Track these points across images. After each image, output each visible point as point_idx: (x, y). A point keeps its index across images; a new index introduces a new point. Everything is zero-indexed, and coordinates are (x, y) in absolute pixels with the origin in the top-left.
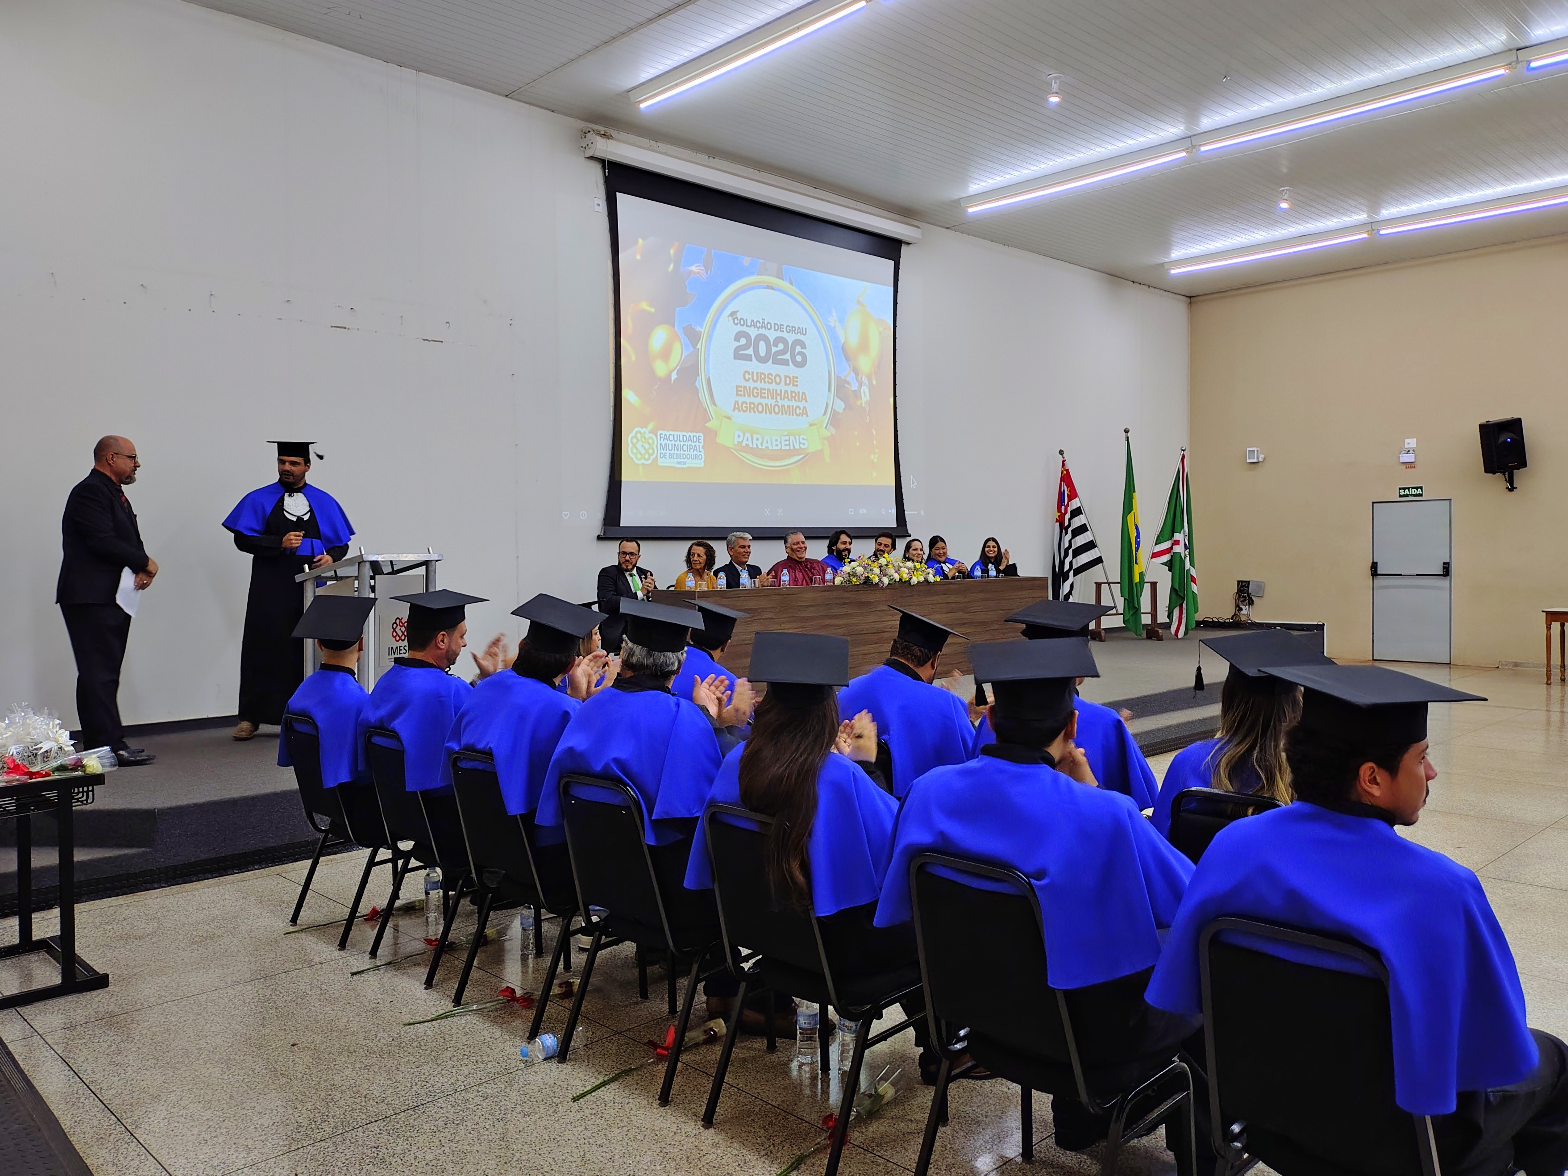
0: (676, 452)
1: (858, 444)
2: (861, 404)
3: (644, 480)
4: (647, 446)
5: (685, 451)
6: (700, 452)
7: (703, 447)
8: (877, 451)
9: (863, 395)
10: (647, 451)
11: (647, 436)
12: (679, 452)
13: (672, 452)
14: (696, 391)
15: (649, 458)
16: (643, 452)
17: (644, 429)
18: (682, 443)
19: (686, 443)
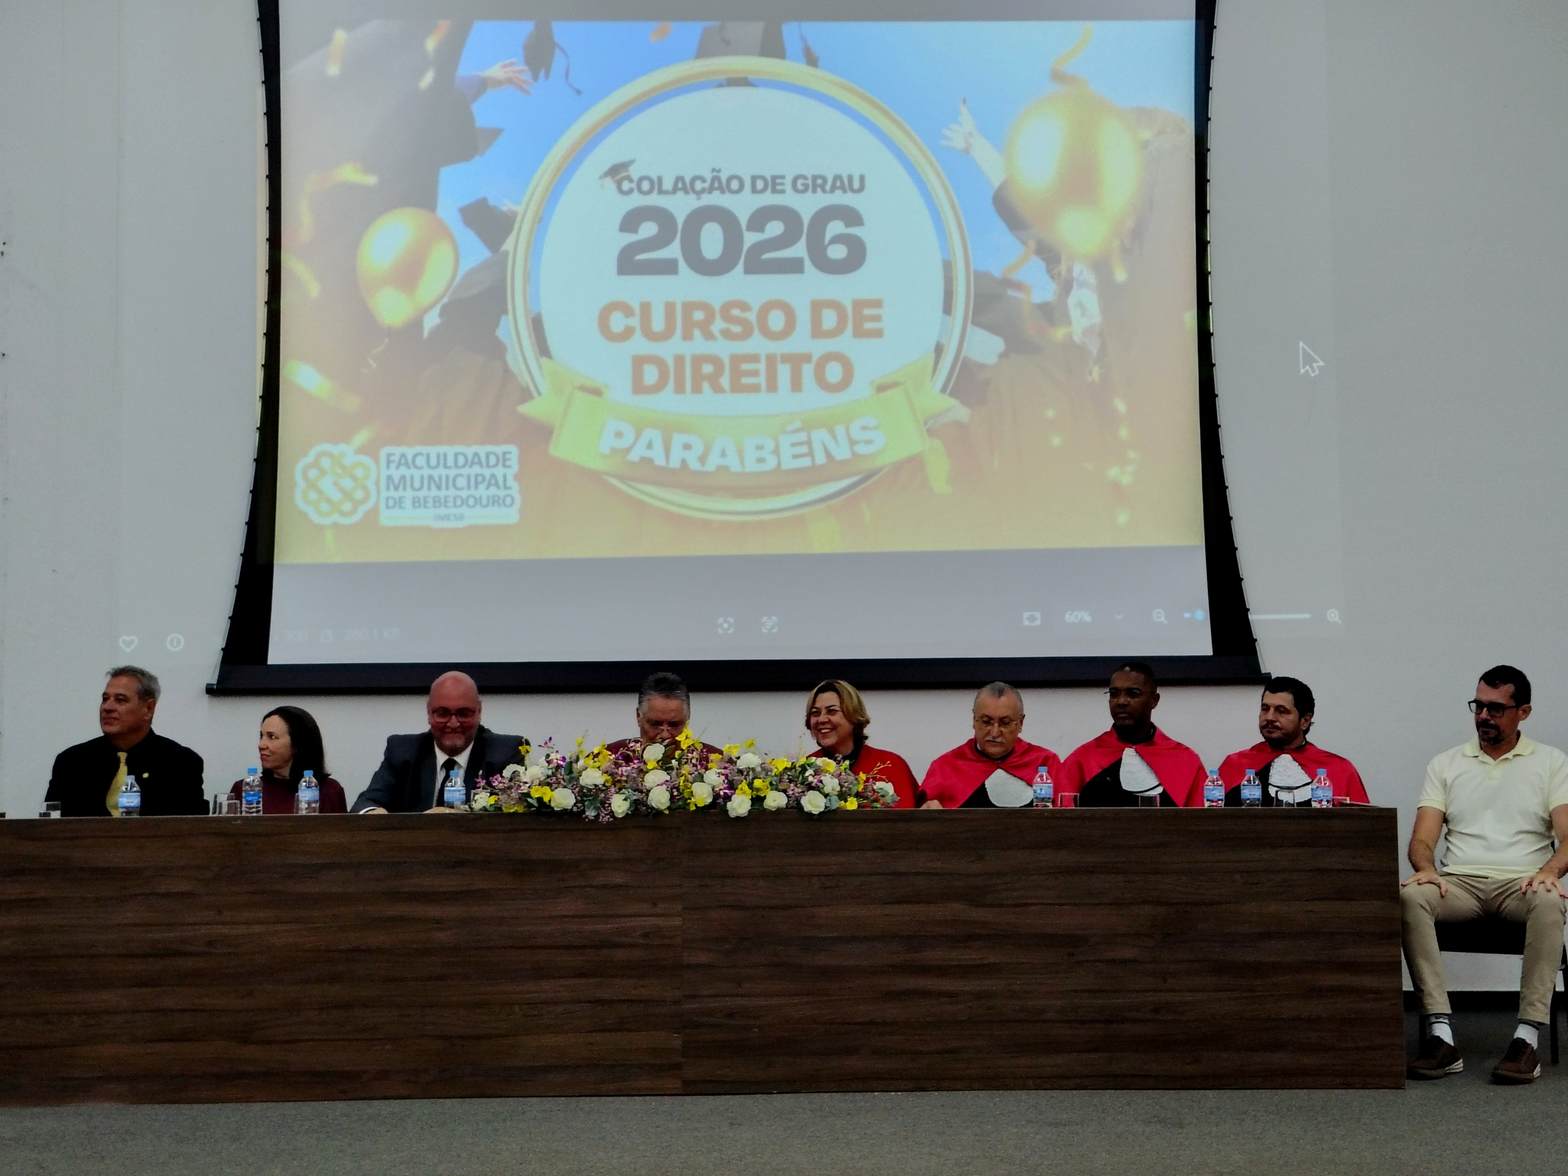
0: (434, 492)
1: (1056, 441)
2: (1070, 336)
3: (338, 560)
4: (347, 483)
5: (462, 489)
6: (510, 488)
7: (517, 477)
8: (1132, 454)
9: (1074, 313)
10: (347, 495)
11: (350, 458)
12: (443, 493)
13: (422, 494)
14: (498, 350)
15: (353, 512)
16: (336, 496)
17: (342, 447)
18: (452, 473)
19: (465, 471)
